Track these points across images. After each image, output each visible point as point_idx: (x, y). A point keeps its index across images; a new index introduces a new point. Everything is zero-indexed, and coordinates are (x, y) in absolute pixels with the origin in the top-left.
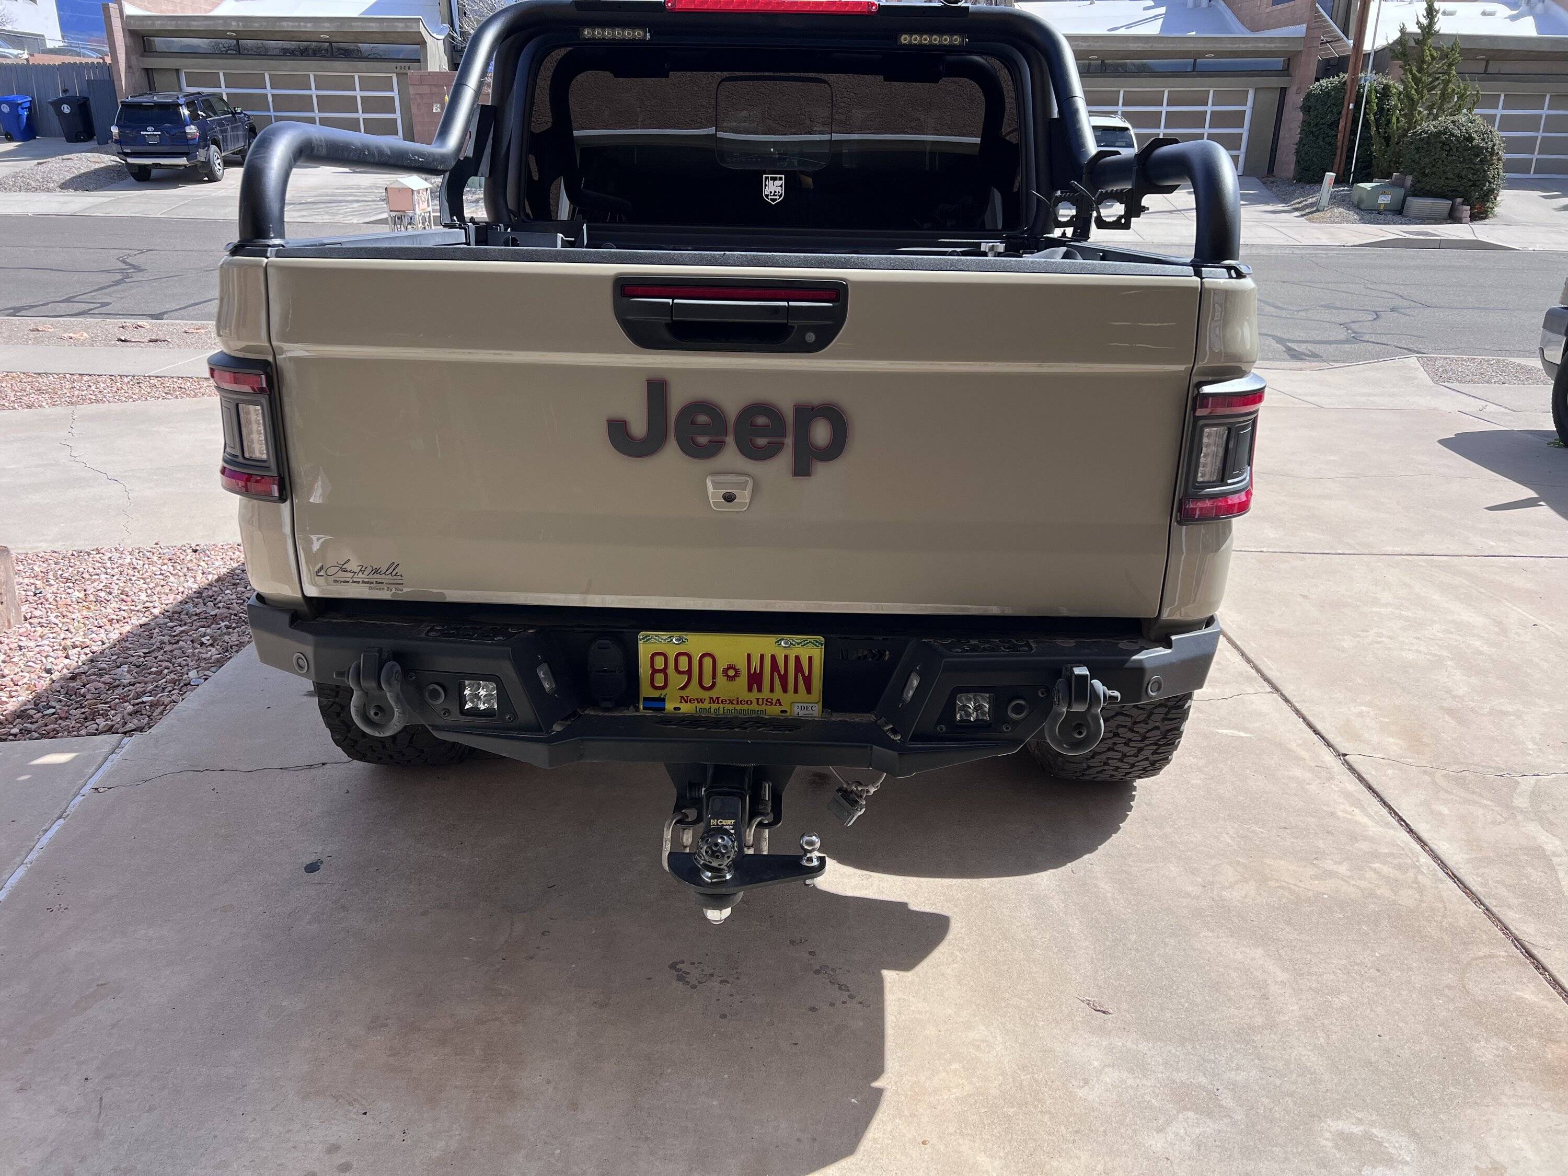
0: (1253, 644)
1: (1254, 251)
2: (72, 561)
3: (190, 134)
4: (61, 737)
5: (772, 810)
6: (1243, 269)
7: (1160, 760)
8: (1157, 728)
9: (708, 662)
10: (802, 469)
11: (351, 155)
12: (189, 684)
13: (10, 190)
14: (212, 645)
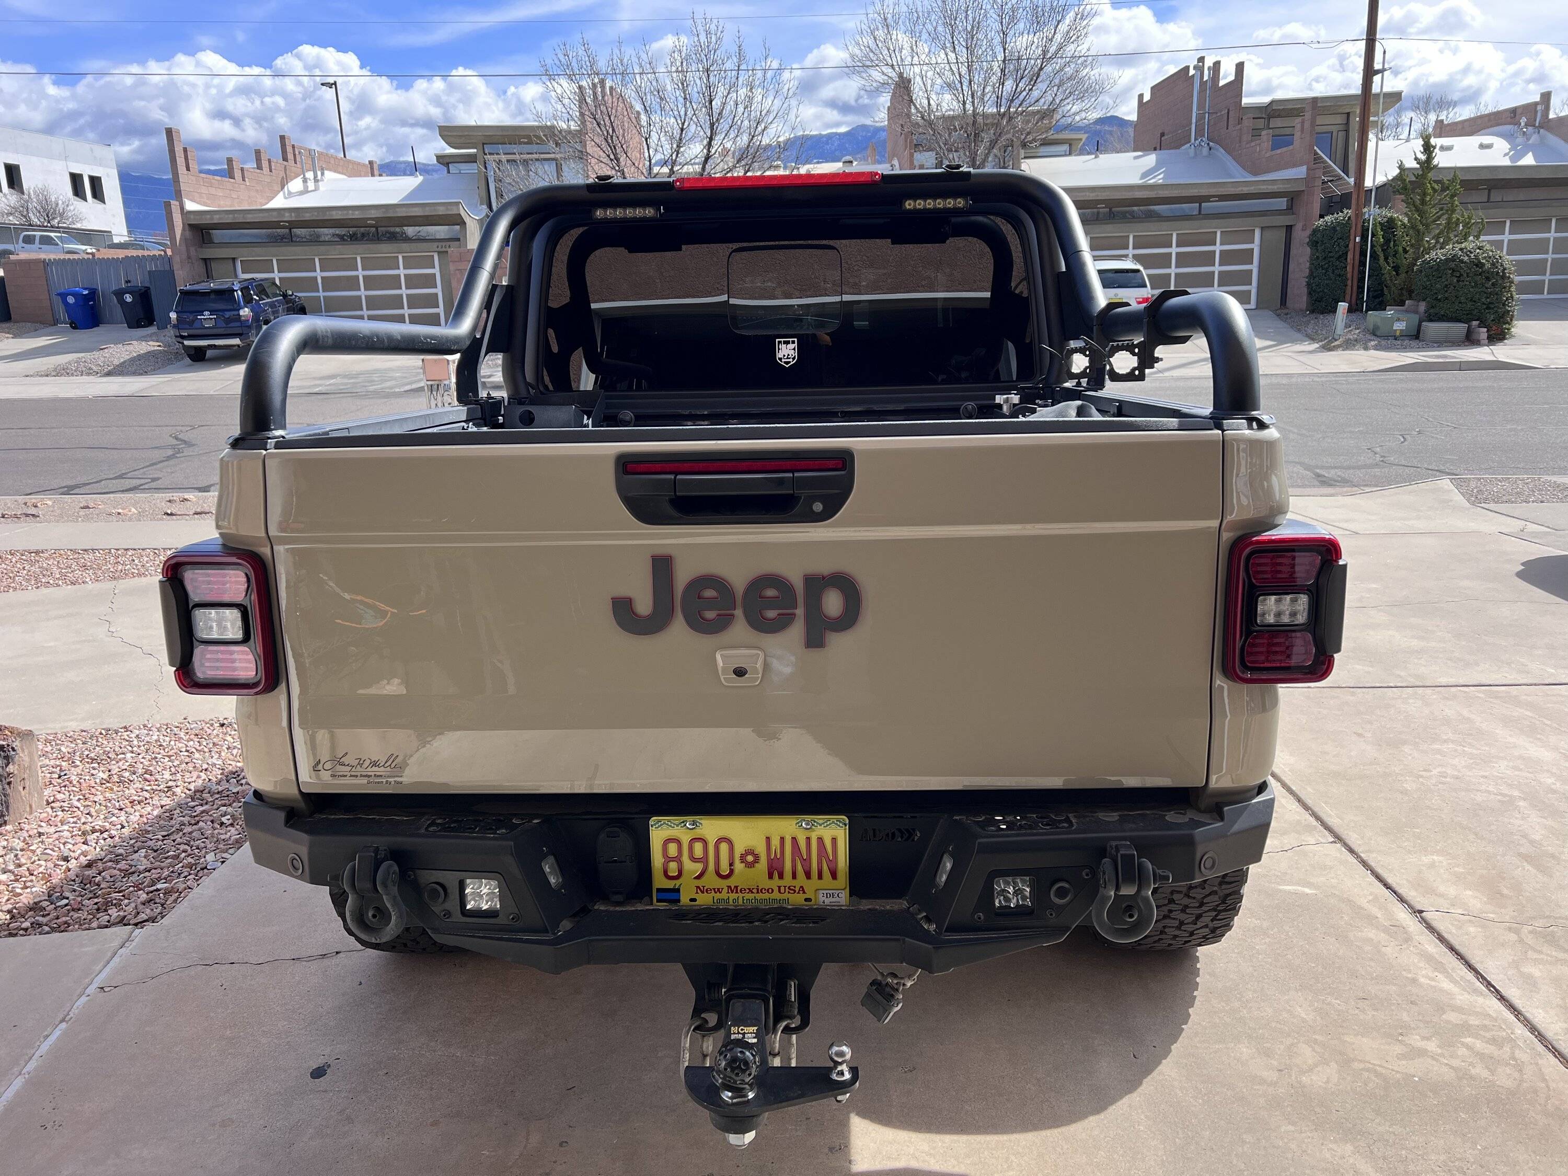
0: (1309, 789)
1: (1274, 380)
2: (100, 740)
3: (244, 316)
4: (72, 931)
5: (799, 1012)
6: (1265, 418)
7: (1220, 927)
8: (1215, 893)
9: (724, 847)
10: (815, 640)
11: (360, 342)
12: (206, 868)
13: (72, 375)
14: (232, 825)
